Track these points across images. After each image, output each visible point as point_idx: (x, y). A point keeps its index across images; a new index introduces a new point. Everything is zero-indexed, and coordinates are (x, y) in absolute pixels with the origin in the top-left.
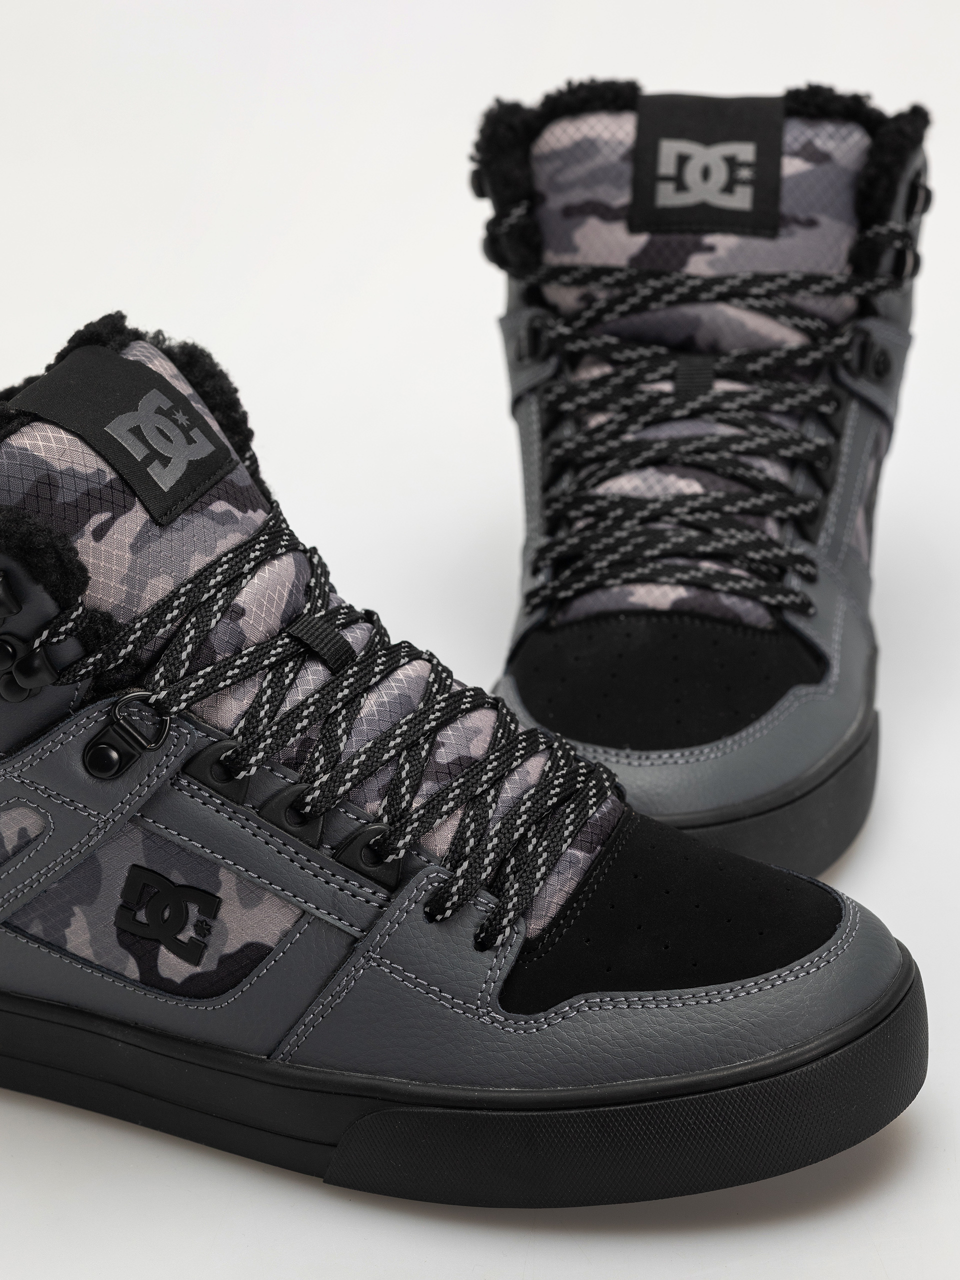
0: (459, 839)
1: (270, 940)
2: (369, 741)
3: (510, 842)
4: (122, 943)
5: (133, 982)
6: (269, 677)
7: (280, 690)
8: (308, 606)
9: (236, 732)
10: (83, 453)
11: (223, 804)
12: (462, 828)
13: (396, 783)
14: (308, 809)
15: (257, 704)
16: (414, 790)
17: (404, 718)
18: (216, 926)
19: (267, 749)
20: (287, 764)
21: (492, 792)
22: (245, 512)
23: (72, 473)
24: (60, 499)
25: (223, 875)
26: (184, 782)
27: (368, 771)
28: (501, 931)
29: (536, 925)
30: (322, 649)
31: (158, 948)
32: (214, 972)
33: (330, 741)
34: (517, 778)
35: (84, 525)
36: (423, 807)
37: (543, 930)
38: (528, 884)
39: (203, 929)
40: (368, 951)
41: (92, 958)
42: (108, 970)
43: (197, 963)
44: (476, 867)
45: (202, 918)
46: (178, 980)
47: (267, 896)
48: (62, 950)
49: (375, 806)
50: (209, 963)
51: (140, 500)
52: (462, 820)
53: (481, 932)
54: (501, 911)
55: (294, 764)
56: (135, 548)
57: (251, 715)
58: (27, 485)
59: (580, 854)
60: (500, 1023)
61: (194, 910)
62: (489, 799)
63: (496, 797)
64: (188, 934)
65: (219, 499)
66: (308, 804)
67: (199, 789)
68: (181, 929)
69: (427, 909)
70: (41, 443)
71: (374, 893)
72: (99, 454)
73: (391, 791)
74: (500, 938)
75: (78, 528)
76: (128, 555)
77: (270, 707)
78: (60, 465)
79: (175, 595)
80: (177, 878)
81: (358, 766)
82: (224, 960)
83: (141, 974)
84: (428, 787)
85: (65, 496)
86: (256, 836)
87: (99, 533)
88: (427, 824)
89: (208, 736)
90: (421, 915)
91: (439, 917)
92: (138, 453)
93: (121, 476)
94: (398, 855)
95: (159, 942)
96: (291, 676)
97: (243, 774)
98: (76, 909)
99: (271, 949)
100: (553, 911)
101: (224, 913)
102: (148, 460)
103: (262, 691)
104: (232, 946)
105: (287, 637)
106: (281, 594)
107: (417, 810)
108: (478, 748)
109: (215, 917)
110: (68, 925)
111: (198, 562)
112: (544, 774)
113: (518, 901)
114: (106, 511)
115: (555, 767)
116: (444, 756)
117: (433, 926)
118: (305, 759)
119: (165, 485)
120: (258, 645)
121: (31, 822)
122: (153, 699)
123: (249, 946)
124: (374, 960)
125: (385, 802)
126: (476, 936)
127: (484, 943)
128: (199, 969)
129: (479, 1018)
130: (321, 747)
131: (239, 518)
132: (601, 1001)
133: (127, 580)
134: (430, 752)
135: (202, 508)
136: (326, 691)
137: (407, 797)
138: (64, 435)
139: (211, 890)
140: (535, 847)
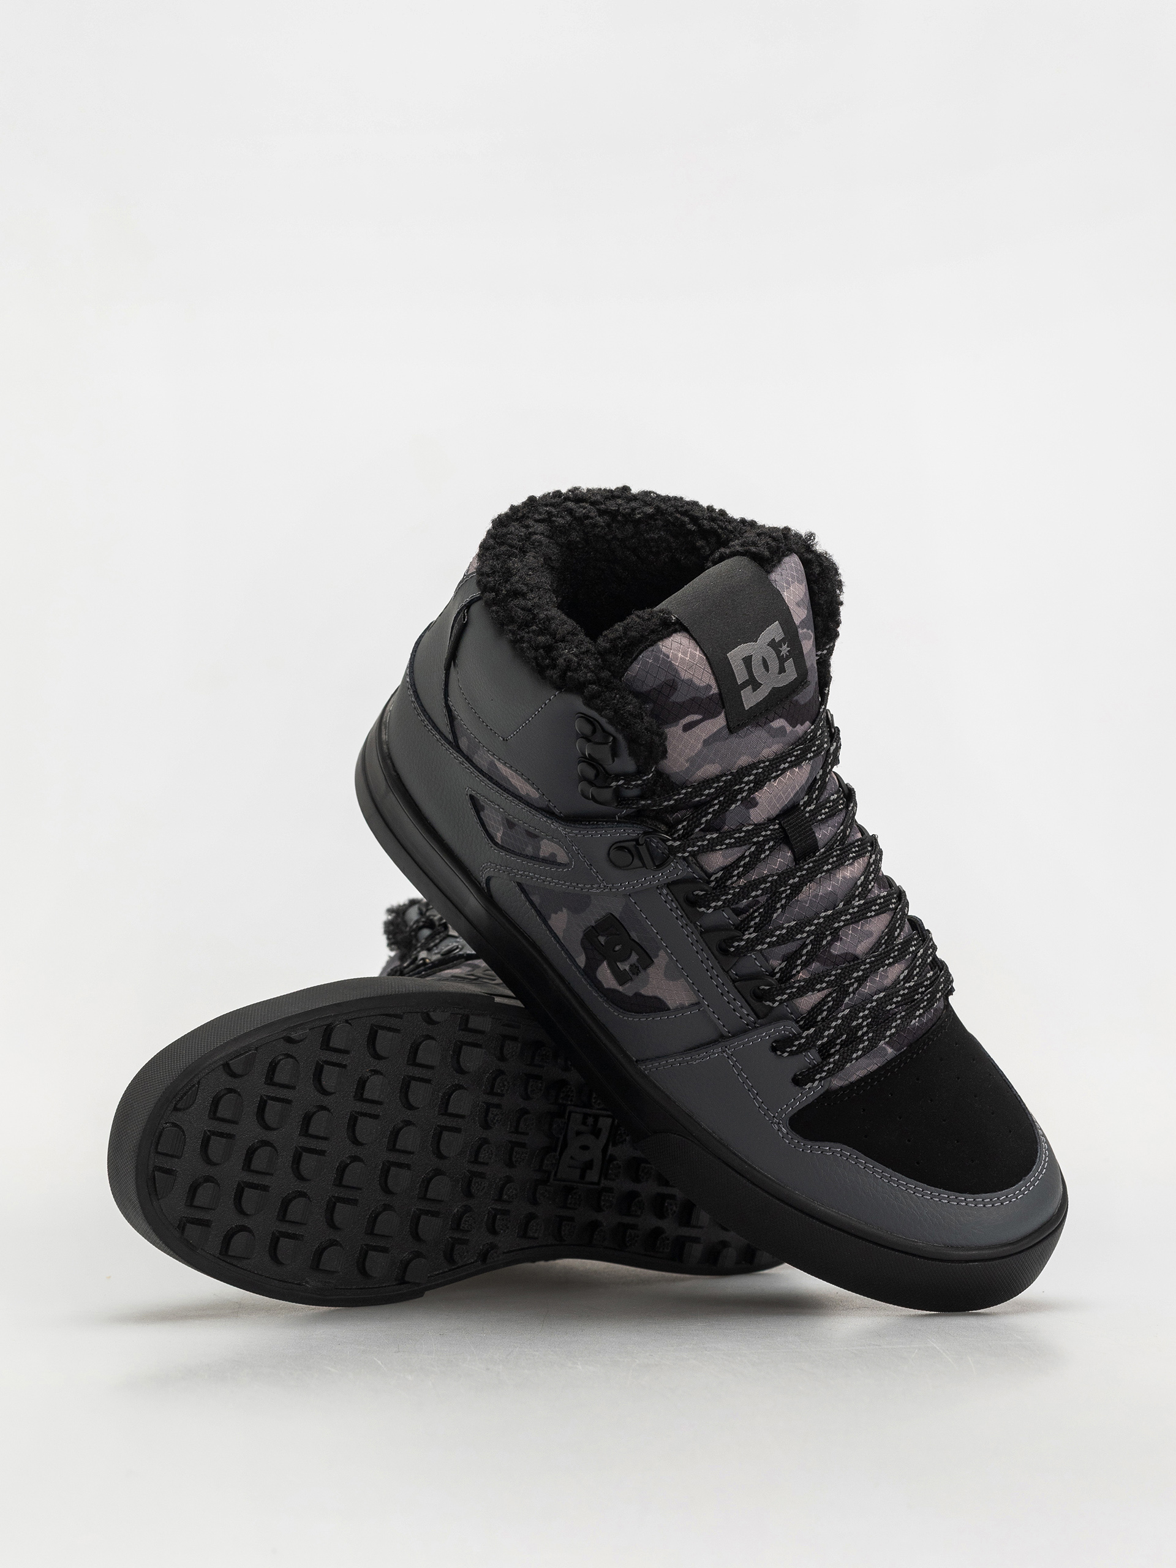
0: (817, 1008)
1: (671, 1003)
2: (794, 920)
3: (848, 1027)
4: (582, 943)
5: (578, 967)
6: (752, 849)
7: (755, 860)
8: (806, 798)
9: (713, 878)
10: (704, 669)
11: (682, 916)
12: (823, 1001)
13: (797, 954)
14: (732, 949)
15: (735, 865)
16: (805, 965)
17: (824, 912)
18: (642, 974)
19: (726, 901)
20: (734, 910)
21: (855, 985)
22: (794, 727)
23: (690, 683)
24: (673, 698)
25: (662, 953)
26: (665, 891)
27: (782, 940)
28: (813, 1081)
29: (836, 1083)
30: (796, 843)
31: (602, 962)
32: (629, 997)
33: (770, 909)
34: (878, 979)
35: (681, 719)
36: (804, 980)
37: (841, 1087)
38: (846, 1059)
39: (635, 970)
40: (726, 1047)
41: (561, 938)
42: (567, 950)
43: (621, 984)
44: (818, 1035)
45: (637, 964)
46: (606, 986)
47: (683, 980)
48: (545, 921)
49: (777, 964)
50: (627, 989)
51: (725, 712)
52: (827, 996)
53: (800, 1075)
54: (817, 1069)
55: (738, 912)
56: (706, 743)
57: (728, 870)
58: (658, 682)
59: (890, 1050)
60: (783, 1133)
61: (634, 958)
62: (851, 989)
63: (857, 989)
64: (624, 966)
65: (780, 717)
66: (733, 947)
67: (672, 901)
68: (623, 960)
69: (774, 1045)
70: (680, 655)
71: (748, 1015)
72: (714, 673)
73: (790, 959)
74: (809, 1085)
75: (676, 719)
76: (700, 746)
77: (743, 870)
78: (685, 676)
79: (717, 778)
80: (633, 935)
81: (777, 936)
82: (638, 995)
83: (585, 966)
84: (815, 966)
85: (678, 697)
86: (692, 945)
87: (687, 727)
88: (802, 992)
89: (693, 873)
90: (768, 1045)
91: (779, 1053)
92: (741, 676)
93: (720, 694)
94: (773, 1004)
95: (605, 958)
96: (768, 852)
97: (703, 909)
98: (565, 910)
99: (669, 1009)
100: (854, 1078)
101: (651, 970)
102: (744, 685)
103: (743, 857)
104: (647, 991)
105: (778, 824)
106: (789, 794)
107: (800, 981)
108: (862, 948)
109: (645, 969)
110: (556, 913)
111: (744, 760)
112: (897, 981)
113: (833, 1067)
114: (699, 714)
115: (907, 979)
116: (837, 949)
117: (773, 1054)
118: (747, 912)
119: (747, 706)
120: (756, 825)
121: (562, 857)
122: (670, 843)
123: (656, 998)
124: (727, 1053)
125: (783, 965)
126: (795, 1075)
127: (799, 1081)
128: (620, 989)
129: (772, 1123)
130: (761, 910)
131: (788, 731)
132: (850, 1155)
133: (691, 760)
134: (830, 943)
135: (765, 723)
136: (784, 876)
137: (799, 968)
138: (698, 653)
139: (651, 955)
140: (863, 1035)
